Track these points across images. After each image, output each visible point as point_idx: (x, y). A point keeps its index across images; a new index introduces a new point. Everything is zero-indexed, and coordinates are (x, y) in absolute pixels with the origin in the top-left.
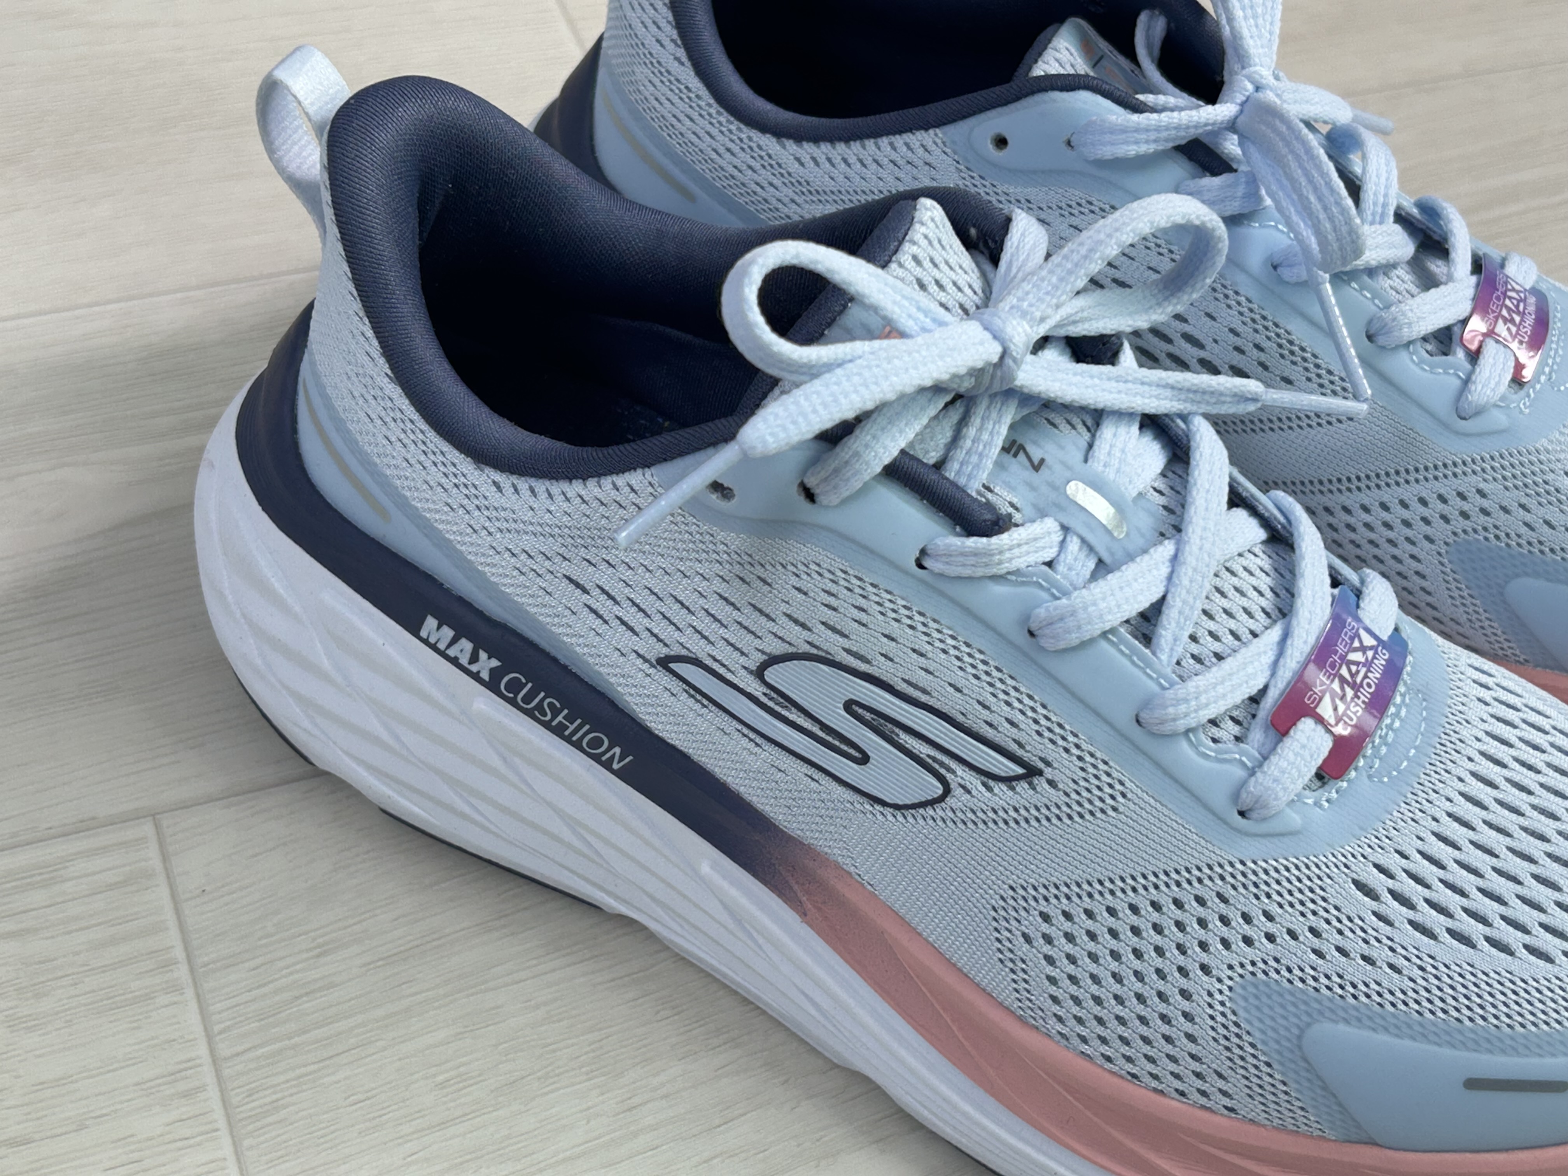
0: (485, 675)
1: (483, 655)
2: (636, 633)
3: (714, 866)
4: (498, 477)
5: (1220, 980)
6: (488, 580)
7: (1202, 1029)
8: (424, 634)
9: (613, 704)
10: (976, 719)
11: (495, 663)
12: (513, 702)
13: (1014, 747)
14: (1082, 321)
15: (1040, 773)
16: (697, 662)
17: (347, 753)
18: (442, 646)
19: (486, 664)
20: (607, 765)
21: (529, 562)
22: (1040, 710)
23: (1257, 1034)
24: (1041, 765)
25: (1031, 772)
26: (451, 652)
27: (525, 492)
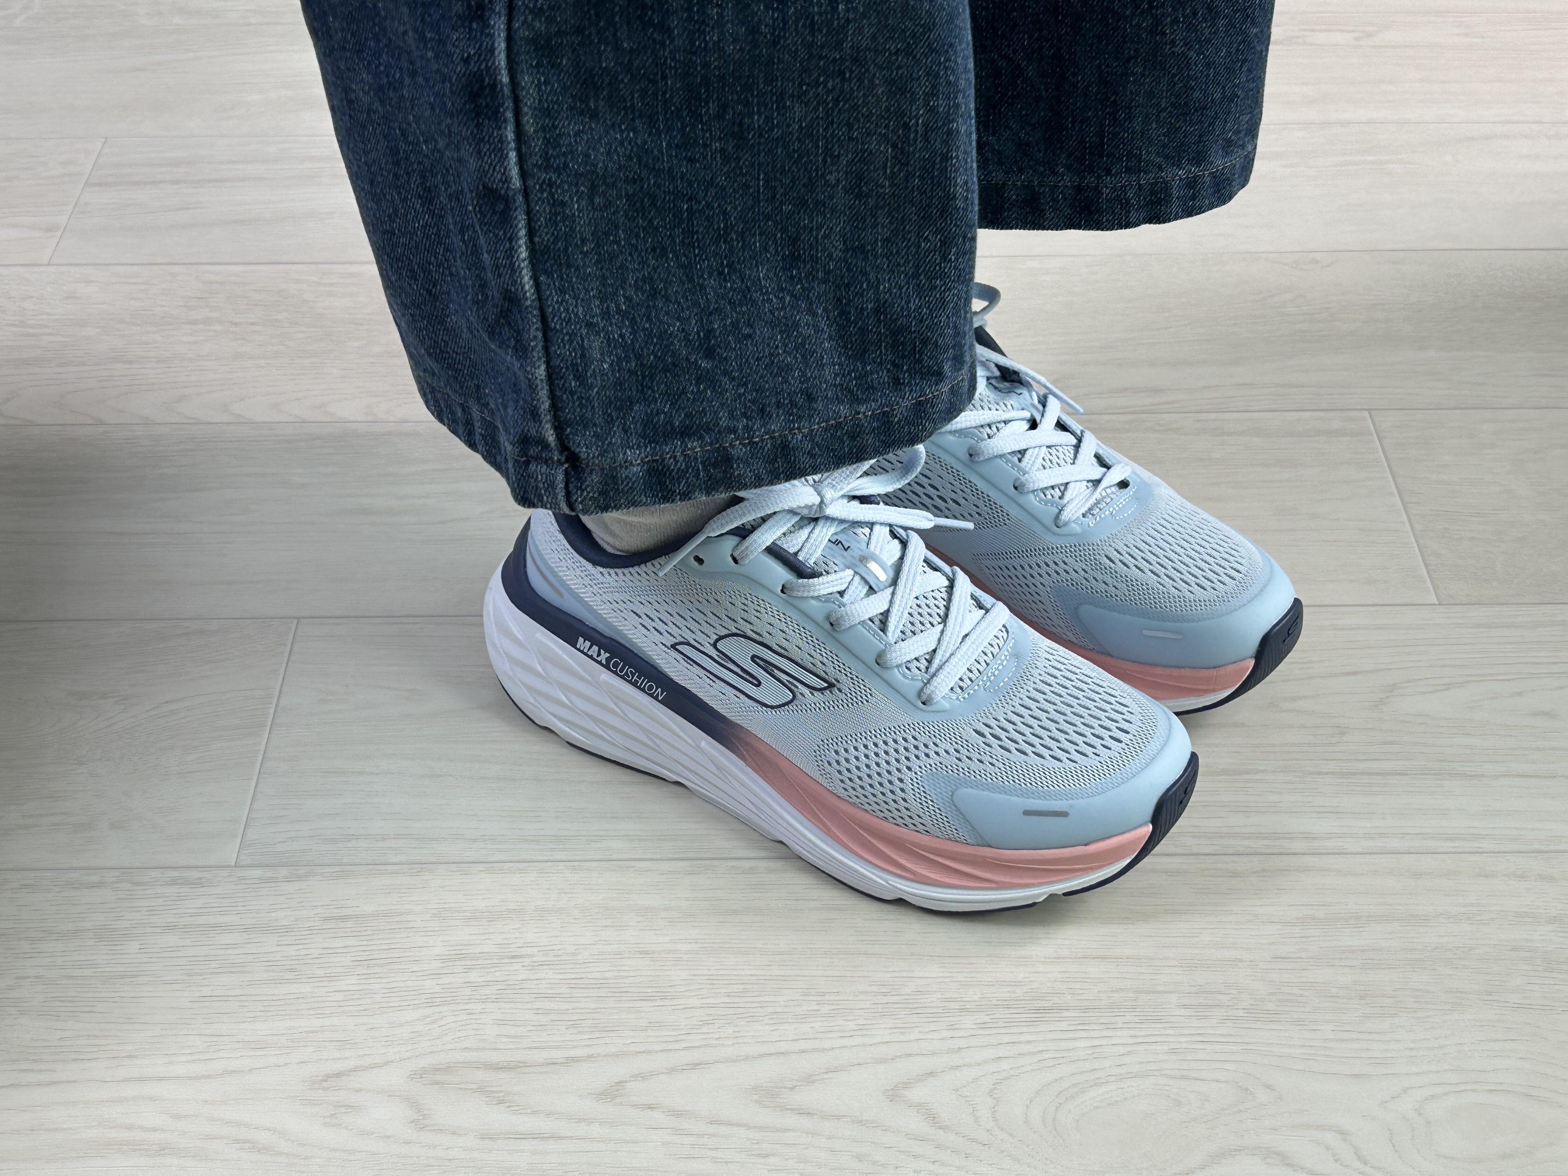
0: (604, 662)
1: (602, 652)
2: (661, 634)
3: (707, 742)
4: (601, 569)
5: (916, 773)
6: (602, 617)
7: (910, 797)
8: (578, 646)
9: (656, 669)
10: (807, 661)
11: (608, 655)
12: (615, 673)
13: (824, 675)
14: (862, 489)
15: (834, 686)
16: (688, 644)
17: (549, 712)
18: (585, 651)
19: (604, 656)
20: (656, 698)
21: (617, 605)
22: (835, 657)
23: (934, 796)
24: (835, 683)
25: (831, 686)
26: (590, 653)
27: (613, 575)
